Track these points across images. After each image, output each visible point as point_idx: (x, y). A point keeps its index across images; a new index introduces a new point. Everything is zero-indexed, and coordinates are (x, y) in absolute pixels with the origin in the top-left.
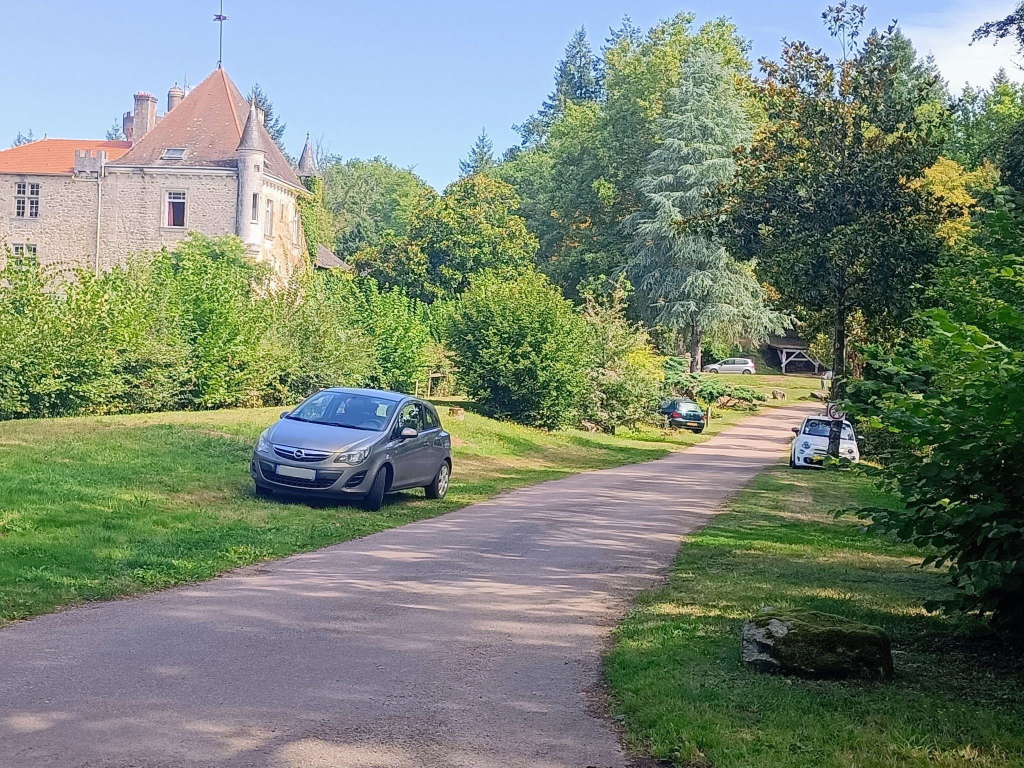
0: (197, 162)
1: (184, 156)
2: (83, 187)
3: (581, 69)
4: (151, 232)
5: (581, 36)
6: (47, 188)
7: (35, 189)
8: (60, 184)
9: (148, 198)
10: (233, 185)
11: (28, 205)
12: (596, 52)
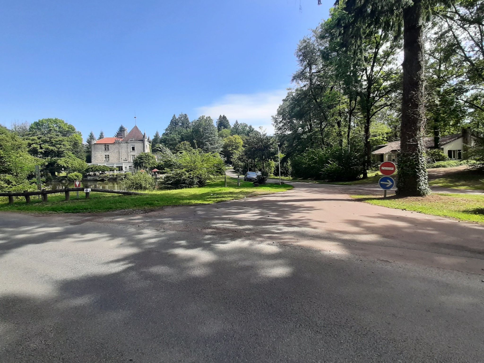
0: (136, 140)
1: (133, 139)
2: (117, 145)
3: (175, 121)
4: (129, 152)
5: (174, 115)
6: (110, 146)
7: (108, 146)
8: (112, 145)
9: (128, 146)
10: (143, 144)
11: (107, 149)
12: (177, 118)
